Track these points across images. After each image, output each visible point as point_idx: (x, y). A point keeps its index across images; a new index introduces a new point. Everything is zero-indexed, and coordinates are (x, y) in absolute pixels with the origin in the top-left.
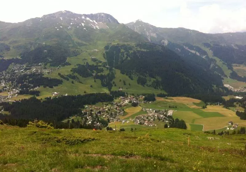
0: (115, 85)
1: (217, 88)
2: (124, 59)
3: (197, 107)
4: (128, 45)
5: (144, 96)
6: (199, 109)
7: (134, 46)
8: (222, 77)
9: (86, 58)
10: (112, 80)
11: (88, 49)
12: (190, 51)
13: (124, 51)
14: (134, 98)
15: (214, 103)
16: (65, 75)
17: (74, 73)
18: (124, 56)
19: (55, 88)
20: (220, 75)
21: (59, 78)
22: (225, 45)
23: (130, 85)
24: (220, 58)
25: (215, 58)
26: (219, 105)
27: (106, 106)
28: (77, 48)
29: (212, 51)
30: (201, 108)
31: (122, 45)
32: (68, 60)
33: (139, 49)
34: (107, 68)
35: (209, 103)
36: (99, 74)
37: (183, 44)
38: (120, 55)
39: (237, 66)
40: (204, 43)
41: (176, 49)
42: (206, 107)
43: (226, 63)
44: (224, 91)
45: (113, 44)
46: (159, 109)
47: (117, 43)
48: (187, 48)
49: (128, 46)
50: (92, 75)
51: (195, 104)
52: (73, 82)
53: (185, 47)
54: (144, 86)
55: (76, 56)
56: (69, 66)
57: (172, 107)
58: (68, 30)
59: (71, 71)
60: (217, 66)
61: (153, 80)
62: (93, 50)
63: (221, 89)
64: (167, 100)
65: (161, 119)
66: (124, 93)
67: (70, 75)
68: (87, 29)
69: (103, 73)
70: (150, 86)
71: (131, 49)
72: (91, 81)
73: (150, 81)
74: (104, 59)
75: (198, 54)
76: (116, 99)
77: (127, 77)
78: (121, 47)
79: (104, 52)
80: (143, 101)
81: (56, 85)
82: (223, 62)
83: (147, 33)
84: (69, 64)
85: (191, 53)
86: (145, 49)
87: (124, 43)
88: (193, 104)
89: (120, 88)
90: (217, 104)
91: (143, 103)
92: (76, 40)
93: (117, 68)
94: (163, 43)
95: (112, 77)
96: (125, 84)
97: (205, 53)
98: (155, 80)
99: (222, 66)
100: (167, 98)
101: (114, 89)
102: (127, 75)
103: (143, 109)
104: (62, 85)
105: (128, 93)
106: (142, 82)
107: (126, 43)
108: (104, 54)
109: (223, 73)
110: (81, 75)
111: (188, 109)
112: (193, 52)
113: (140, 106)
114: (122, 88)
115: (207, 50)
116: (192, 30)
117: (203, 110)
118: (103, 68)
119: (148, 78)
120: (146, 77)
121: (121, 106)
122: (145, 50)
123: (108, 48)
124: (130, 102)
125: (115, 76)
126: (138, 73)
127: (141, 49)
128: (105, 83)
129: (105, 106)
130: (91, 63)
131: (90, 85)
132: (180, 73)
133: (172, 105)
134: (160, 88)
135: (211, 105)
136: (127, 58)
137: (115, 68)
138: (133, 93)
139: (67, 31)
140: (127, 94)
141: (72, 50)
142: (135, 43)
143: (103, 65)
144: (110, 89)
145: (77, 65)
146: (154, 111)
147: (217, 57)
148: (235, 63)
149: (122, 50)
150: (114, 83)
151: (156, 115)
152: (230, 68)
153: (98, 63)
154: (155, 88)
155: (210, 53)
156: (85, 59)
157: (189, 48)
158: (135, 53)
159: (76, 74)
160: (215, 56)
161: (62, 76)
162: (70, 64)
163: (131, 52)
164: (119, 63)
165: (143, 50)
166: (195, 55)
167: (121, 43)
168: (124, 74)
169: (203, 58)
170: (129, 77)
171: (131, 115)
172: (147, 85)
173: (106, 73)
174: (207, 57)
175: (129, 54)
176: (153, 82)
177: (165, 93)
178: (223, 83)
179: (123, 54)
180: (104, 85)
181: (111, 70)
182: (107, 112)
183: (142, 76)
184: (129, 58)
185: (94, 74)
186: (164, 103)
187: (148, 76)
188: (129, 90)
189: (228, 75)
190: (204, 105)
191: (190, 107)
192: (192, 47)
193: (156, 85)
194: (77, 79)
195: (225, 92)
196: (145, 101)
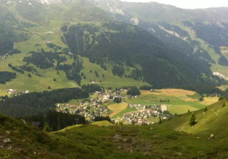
0: (85, 78)
1: (206, 77)
2: (90, 44)
3: (192, 100)
4: (92, 25)
5: (125, 89)
6: (195, 102)
7: (100, 26)
8: (209, 63)
9: (39, 43)
10: (79, 71)
11: (38, 32)
12: (167, 31)
13: (88, 33)
14: (113, 92)
15: (211, 94)
16: (18, 67)
17: (29, 63)
18: (89, 40)
19: (8, 83)
20: (206, 60)
21: (10, 70)
22: (210, 24)
23: (103, 76)
24: (205, 40)
25: (199, 40)
26: (216, 96)
27: (83, 104)
28: (24, 30)
29: (194, 30)
30: (198, 101)
31: (84, 25)
32: (16, 46)
33: (107, 30)
34: (71, 56)
35: (205, 95)
36: (62, 64)
37: (158, 23)
38: (84, 38)
39: (225, 49)
40: (184, 22)
41: (150, 29)
42: (203, 100)
43: (213, 46)
44: (215, 80)
45: (72, 23)
46: (150, 105)
47: (77, 23)
48: (162, 28)
49: (92, 27)
50: (53, 66)
51: (189, 96)
52: (30, 76)
53: (160, 27)
54: (121, 77)
55: (25, 40)
56: (18, 55)
57: (164, 101)
58: (8, 5)
59: (24, 60)
60: (202, 49)
61: (131, 69)
62: (46, 33)
63: (211, 78)
64: (154, 93)
65: (157, 116)
66: (99, 87)
67: (24, 66)
68: (33, 4)
69: (67, 62)
70: (129, 77)
71: (96, 29)
72: (52, 73)
73: (128, 70)
74: (64, 44)
75: (177, 35)
76: (92, 94)
77: (99, 66)
78: (83, 28)
79: (62, 34)
80: (127, 96)
81: (8, 80)
82: (209, 44)
83: (111, 8)
84: (17, 52)
85: (169, 34)
86: (115, 30)
87: (87, 23)
88: (187, 97)
89: (91, 81)
90: (215, 96)
91: (127, 98)
92: (20, 18)
93: (83, 55)
94: (133, 22)
95: (79, 67)
96: (97, 76)
97: (185, 34)
98: (134, 69)
99: (208, 50)
100: (153, 91)
101: (84, 82)
102: (98, 63)
103: (129, 105)
104: (15, 79)
105: (104, 86)
106: (118, 72)
107: (89, 23)
108: (62, 37)
109: (210, 59)
110: (38, 66)
111: (183, 102)
112: (171, 32)
113: (125, 101)
114: (95, 81)
115: (188, 29)
116: (167, 5)
117: (201, 103)
118: (65, 56)
119: (125, 67)
120: (123, 65)
121: (101, 103)
122: (115, 32)
123: (66, 30)
124: (111, 97)
125: (83, 65)
126: (112, 61)
127: (109, 30)
128: (71, 75)
129: (81, 103)
130: (48, 50)
131: (53, 79)
132: (163, 60)
133: (163, 99)
134: (141, 79)
135: (207, 96)
136: (94, 42)
137: (81, 56)
138: (110, 86)
139: (7, 8)
140: (102, 87)
141: (19, 32)
142: (101, 23)
143: (64, 52)
144: (79, 83)
145: (30, 52)
146: (144, 107)
147: (201, 38)
148: (222, 45)
149: (86, 32)
150: (82, 74)
151: (149, 112)
152: (218, 52)
153: (57, 50)
154: (136, 79)
155: (192, 34)
156: (38, 45)
157: (166, 28)
158: (102, 35)
159: (31, 65)
160: (199, 37)
161: (14, 68)
162: (19, 52)
163: (97, 34)
164: (85, 49)
165: (112, 31)
166: (174, 37)
167: (83, 23)
168: (95, 62)
169: (184, 40)
170: (101, 66)
171: (117, 113)
172: (126, 76)
173: (70, 62)
174: (189, 39)
175: (96, 37)
176: (132, 71)
177: (149, 85)
178: (212, 70)
179: (89, 38)
180: (70, 78)
181: (75, 58)
182: (87, 111)
183: (118, 65)
184: (97, 43)
185: (55, 64)
186: (153, 98)
187: (125, 64)
188: (103, 83)
189: (217, 61)
190: (200, 97)
191: (185, 100)
192: (169, 27)
193: (136, 76)
194: (33, 71)
195: (217, 81)
196: (129, 96)
